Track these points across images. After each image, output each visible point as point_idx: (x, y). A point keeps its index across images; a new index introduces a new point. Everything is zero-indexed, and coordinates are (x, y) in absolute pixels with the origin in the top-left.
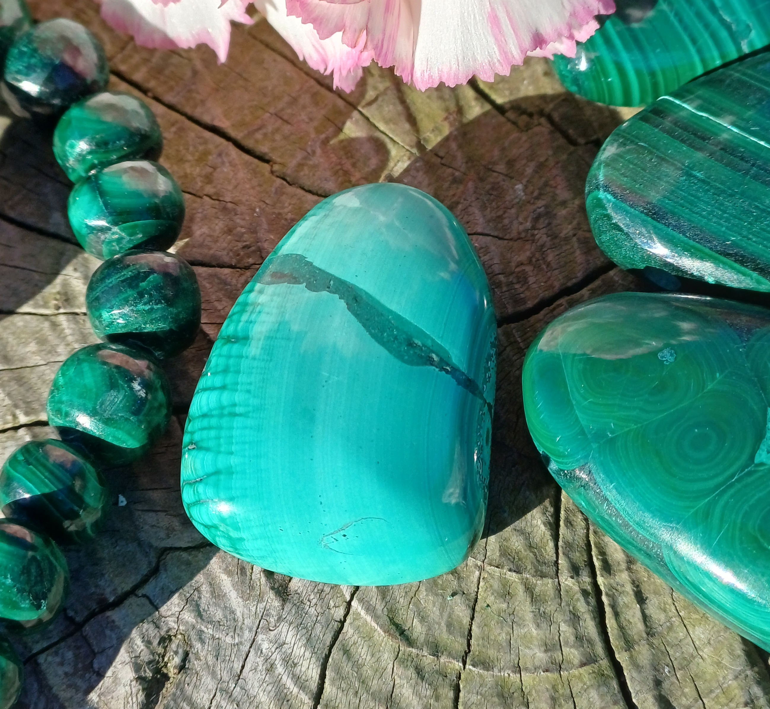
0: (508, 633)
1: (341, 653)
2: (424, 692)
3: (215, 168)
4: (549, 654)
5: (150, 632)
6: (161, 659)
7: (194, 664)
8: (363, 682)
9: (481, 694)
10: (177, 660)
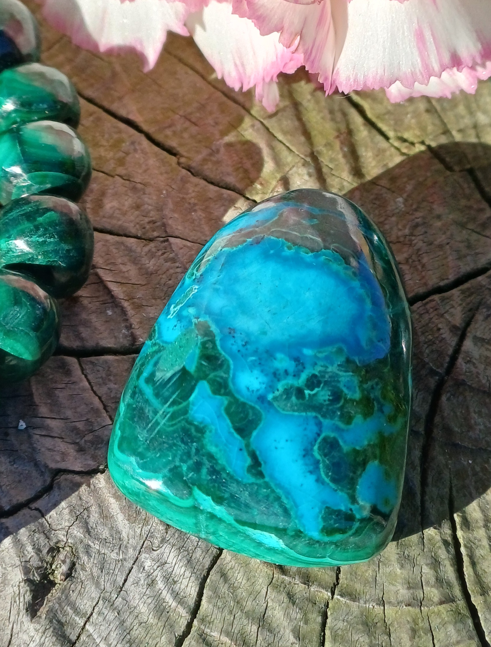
0: (374, 571)
1: (219, 574)
2: (294, 615)
3: (127, 154)
4: (411, 591)
5: (41, 541)
6: (49, 566)
7: (79, 574)
8: (238, 602)
9: (347, 621)
10: (64, 568)
